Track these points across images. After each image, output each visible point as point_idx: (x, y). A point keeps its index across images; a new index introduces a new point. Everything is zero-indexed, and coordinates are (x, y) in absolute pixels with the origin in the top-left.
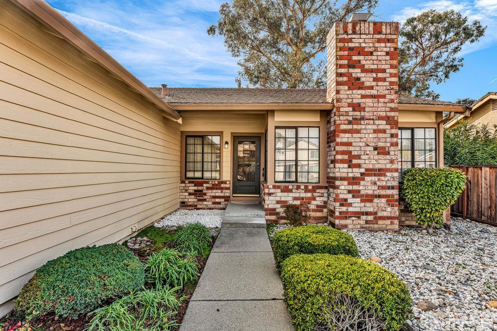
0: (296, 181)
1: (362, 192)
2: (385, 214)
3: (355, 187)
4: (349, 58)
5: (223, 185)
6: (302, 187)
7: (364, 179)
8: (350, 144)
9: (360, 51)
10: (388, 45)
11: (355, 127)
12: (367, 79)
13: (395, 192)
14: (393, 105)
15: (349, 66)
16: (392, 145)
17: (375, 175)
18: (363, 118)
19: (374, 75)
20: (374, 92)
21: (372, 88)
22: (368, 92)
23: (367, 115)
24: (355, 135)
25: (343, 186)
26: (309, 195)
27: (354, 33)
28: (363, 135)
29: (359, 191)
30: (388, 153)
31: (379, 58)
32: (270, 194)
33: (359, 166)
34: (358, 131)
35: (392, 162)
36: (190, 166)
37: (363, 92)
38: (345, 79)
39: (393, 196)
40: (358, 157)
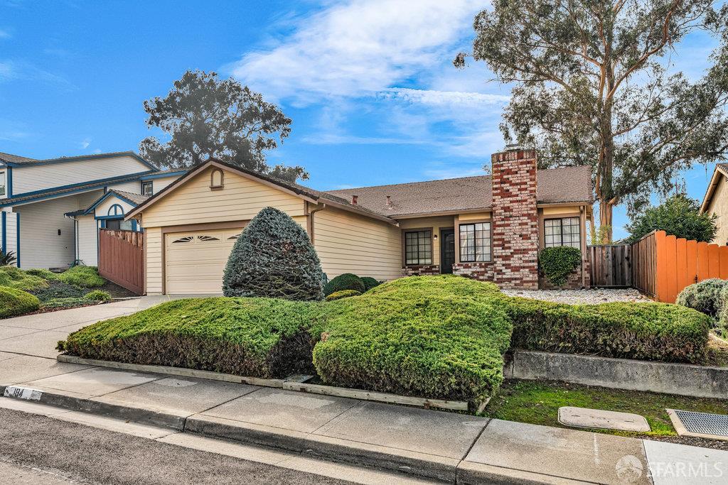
0: (475, 261)
1: (512, 265)
2: (528, 279)
3: (507, 262)
4: (501, 177)
5: (433, 269)
6: (478, 265)
7: (513, 257)
8: (503, 234)
9: (509, 172)
10: (528, 165)
11: (506, 222)
12: (514, 190)
13: (536, 264)
14: (532, 206)
15: (501, 183)
16: (532, 232)
17: (520, 253)
18: (511, 216)
19: (519, 187)
20: (519, 198)
21: (517, 195)
22: (514, 199)
23: (514, 214)
24: (506, 228)
25: (499, 262)
26: (483, 269)
27: (504, 160)
28: (511, 228)
29: (510, 264)
30: (530, 238)
31: (522, 175)
32: (456, 270)
33: (509, 248)
34: (508, 225)
35: (532, 244)
36: (409, 255)
37: (511, 199)
38: (499, 191)
39: (534, 267)
40: (509, 242)
